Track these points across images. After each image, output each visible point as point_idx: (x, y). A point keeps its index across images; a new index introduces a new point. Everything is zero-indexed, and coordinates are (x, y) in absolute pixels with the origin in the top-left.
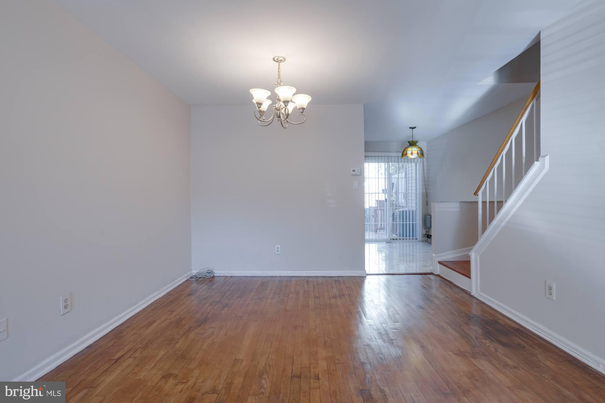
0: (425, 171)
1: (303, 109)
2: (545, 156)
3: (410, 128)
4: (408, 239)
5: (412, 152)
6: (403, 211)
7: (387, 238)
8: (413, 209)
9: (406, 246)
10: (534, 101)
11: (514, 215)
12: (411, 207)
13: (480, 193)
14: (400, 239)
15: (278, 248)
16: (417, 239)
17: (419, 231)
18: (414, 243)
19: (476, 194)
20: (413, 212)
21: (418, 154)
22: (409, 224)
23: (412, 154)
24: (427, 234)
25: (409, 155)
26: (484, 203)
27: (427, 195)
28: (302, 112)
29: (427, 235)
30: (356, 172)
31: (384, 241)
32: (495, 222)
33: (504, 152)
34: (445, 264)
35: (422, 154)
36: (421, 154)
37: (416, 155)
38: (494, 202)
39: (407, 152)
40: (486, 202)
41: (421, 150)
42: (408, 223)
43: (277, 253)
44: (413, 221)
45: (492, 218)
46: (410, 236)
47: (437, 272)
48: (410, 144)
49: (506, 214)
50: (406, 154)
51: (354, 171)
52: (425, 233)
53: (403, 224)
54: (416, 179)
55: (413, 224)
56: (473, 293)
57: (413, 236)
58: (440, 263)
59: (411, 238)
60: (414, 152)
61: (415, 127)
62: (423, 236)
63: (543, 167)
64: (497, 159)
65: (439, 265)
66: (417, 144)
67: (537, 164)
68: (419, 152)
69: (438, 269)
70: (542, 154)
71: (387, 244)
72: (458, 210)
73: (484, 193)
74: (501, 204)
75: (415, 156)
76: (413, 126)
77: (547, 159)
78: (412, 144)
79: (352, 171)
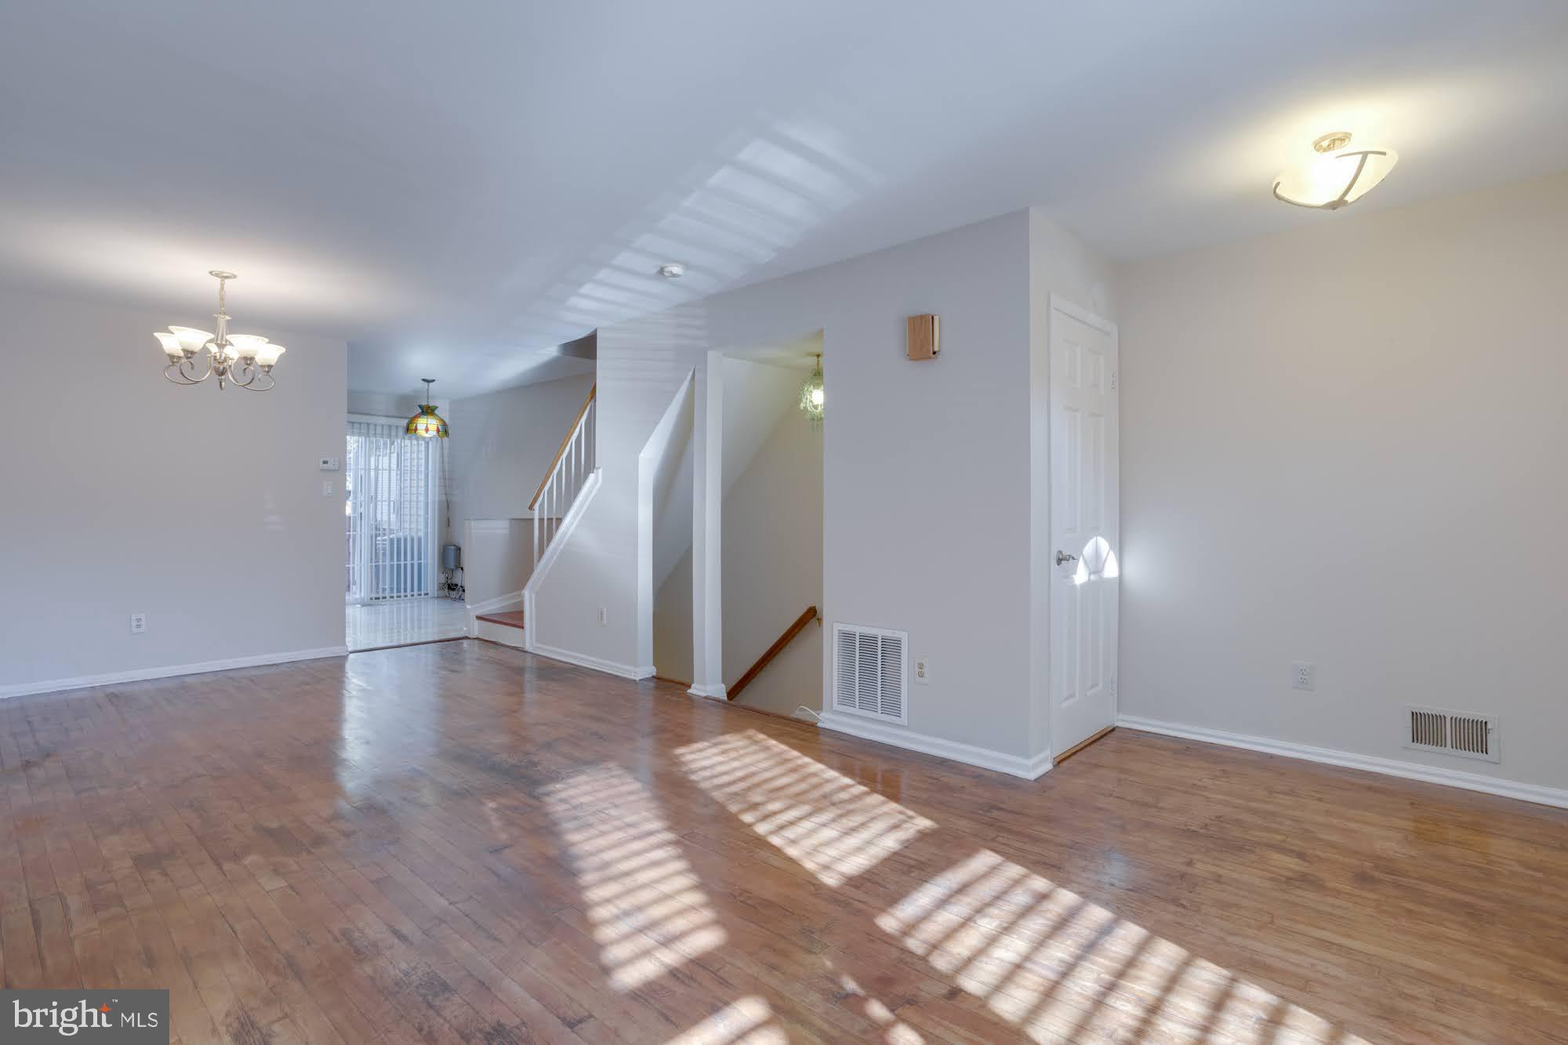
0: (446, 459)
1: (270, 366)
2: (599, 468)
3: (424, 380)
4: (409, 596)
5: (427, 426)
6: (399, 540)
7: (363, 595)
8: (419, 534)
9: (406, 608)
10: (592, 403)
11: (572, 536)
12: (415, 530)
13: (537, 507)
14: (392, 597)
15: (139, 620)
16: (427, 594)
17: (432, 577)
18: (423, 602)
19: (531, 507)
20: (419, 540)
21: (438, 431)
22: (412, 565)
23: (427, 430)
24: (449, 582)
25: (421, 431)
26: (541, 520)
27: (448, 507)
28: (268, 372)
29: (449, 585)
30: (329, 466)
31: (358, 604)
32: (552, 545)
33: (564, 455)
34: (487, 617)
35: (446, 432)
36: (444, 431)
37: (435, 433)
38: (552, 519)
39: (416, 427)
40: (543, 519)
41: (444, 424)
42: (409, 563)
43: (135, 630)
44: (420, 559)
45: (550, 538)
46: (412, 590)
47: (475, 633)
48: (423, 412)
49: (564, 534)
50: (416, 430)
51: (325, 462)
52: (443, 580)
53: (399, 566)
54: (427, 475)
55: (420, 565)
56: (528, 647)
57: (419, 589)
58: (479, 618)
59: (416, 592)
60: (430, 427)
61: (434, 381)
62: (441, 588)
63: (596, 482)
64: (556, 464)
65: (477, 622)
66: (436, 412)
67: (592, 476)
68: (440, 427)
69: (476, 629)
70: (597, 465)
71: (365, 609)
72: (507, 531)
73: (542, 505)
74: (559, 520)
75: (432, 432)
76: (430, 378)
77: (600, 471)
78: (427, 411)
79: (321, 463)
